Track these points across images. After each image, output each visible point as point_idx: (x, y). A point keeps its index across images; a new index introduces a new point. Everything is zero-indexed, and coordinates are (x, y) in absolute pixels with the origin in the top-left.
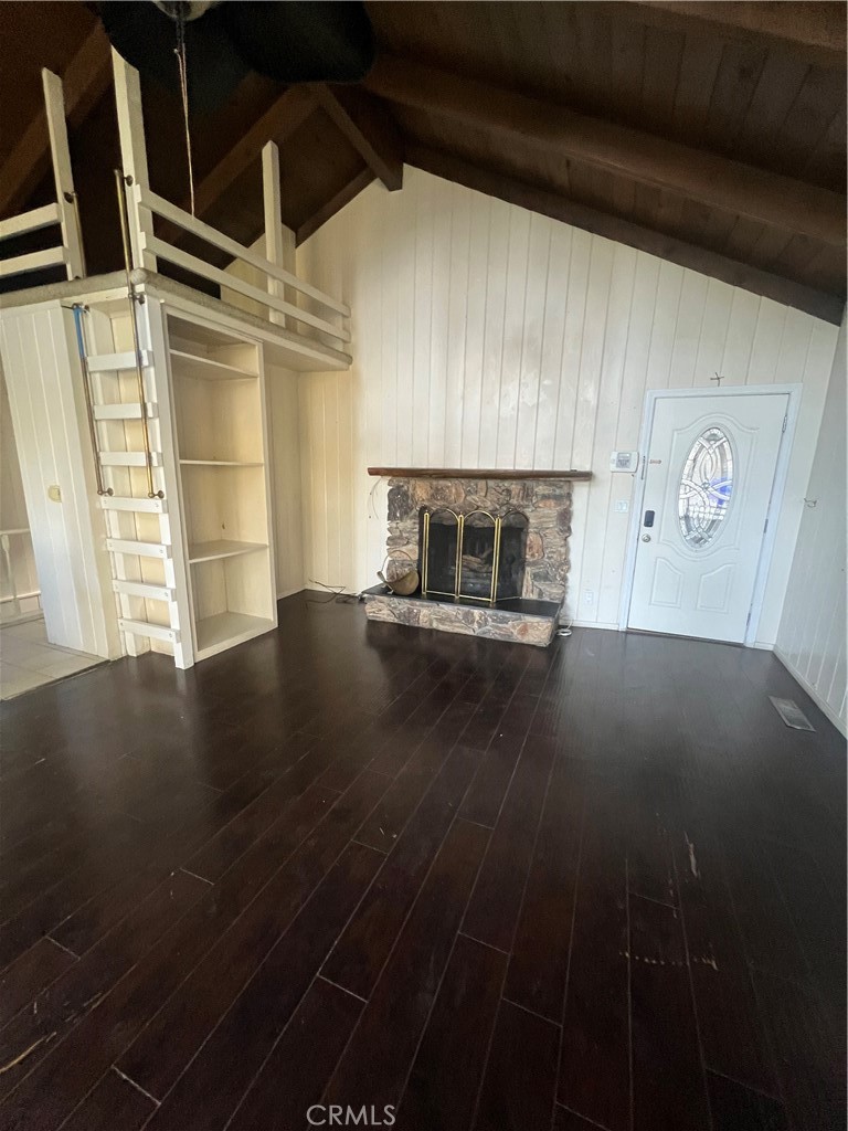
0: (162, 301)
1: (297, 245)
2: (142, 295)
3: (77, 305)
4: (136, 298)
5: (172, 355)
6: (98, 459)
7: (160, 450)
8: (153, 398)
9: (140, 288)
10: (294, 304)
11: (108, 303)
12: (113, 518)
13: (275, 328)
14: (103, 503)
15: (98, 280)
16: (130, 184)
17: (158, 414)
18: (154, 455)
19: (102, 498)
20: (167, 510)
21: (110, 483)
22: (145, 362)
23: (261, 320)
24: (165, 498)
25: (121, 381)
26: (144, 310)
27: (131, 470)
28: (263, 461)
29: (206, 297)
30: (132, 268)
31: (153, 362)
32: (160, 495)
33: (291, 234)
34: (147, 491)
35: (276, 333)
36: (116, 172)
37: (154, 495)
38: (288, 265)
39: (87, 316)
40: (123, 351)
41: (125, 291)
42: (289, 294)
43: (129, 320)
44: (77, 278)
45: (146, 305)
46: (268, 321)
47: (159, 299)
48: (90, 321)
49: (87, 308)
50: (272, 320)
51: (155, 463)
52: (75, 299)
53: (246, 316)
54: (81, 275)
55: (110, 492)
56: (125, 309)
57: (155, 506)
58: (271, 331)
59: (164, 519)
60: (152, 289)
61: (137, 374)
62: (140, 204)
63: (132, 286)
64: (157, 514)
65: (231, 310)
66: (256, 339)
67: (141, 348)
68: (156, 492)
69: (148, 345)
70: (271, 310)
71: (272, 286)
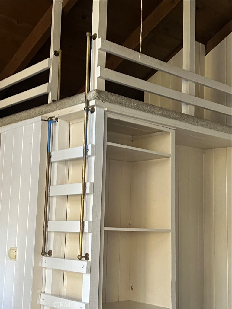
0: (106, 109)
1: (206, 52)
2: (93, 108)
3: (51, 118)
4: (89, 110)
5: (107, 145)
6: (46, 226)
7: (91, 220)
8: (91, 178)
9: (92, 103)
10: (202, 97)
11: (70, 115)
12: (48, 274)
13: (186, 118)
14: (44, 262)
15: (66, 101)
16: (94, 39)
17: (93, 191)
18: (86, 223)
19: (44, 258)
20: (90, 271)
21: (51, 246)
22: (89, 153)
23: (177, 113)
24: (90, 260)
25: (71, 167)
26: (93, 117)
27: (67, 235)
28: (170, 229)
29: (136, 102)
30: (89, 90)
31: (94, 153)
32: (87, 257)
33: (202, 46)
34: (77, 254)
35: (187, 121)
36: (87, 33)
37: (82, 257)
38: (198, 69)
39: (56, 125)
40: (75, 146)
41: (83, 106)
42: (199, 91)
43: (83, 124)
44: (54, 101)
45: (95, 113)
46: (181, 113)
47: (103, 108)
48: (57, 128)
49: (57, 119)
50: (184, 111)
51: (86, 230)
52: (51, 115)
53: (164, 112)
54: (56, 100)
55: (50, 253)
56: (80, 118)
57: (82, 266)
58: (183, 121)
59: (87, 278)
60: (100, 102)
61: (82, 162)
62: (99, 49)
63: (88, 102)
64: (82, 274)
65: (153, 109)
66: (171, 127)
67: (87, 143)
68: (83, 255)
69: (93, 140)
70: (183, 104)
71: (185, 87)
